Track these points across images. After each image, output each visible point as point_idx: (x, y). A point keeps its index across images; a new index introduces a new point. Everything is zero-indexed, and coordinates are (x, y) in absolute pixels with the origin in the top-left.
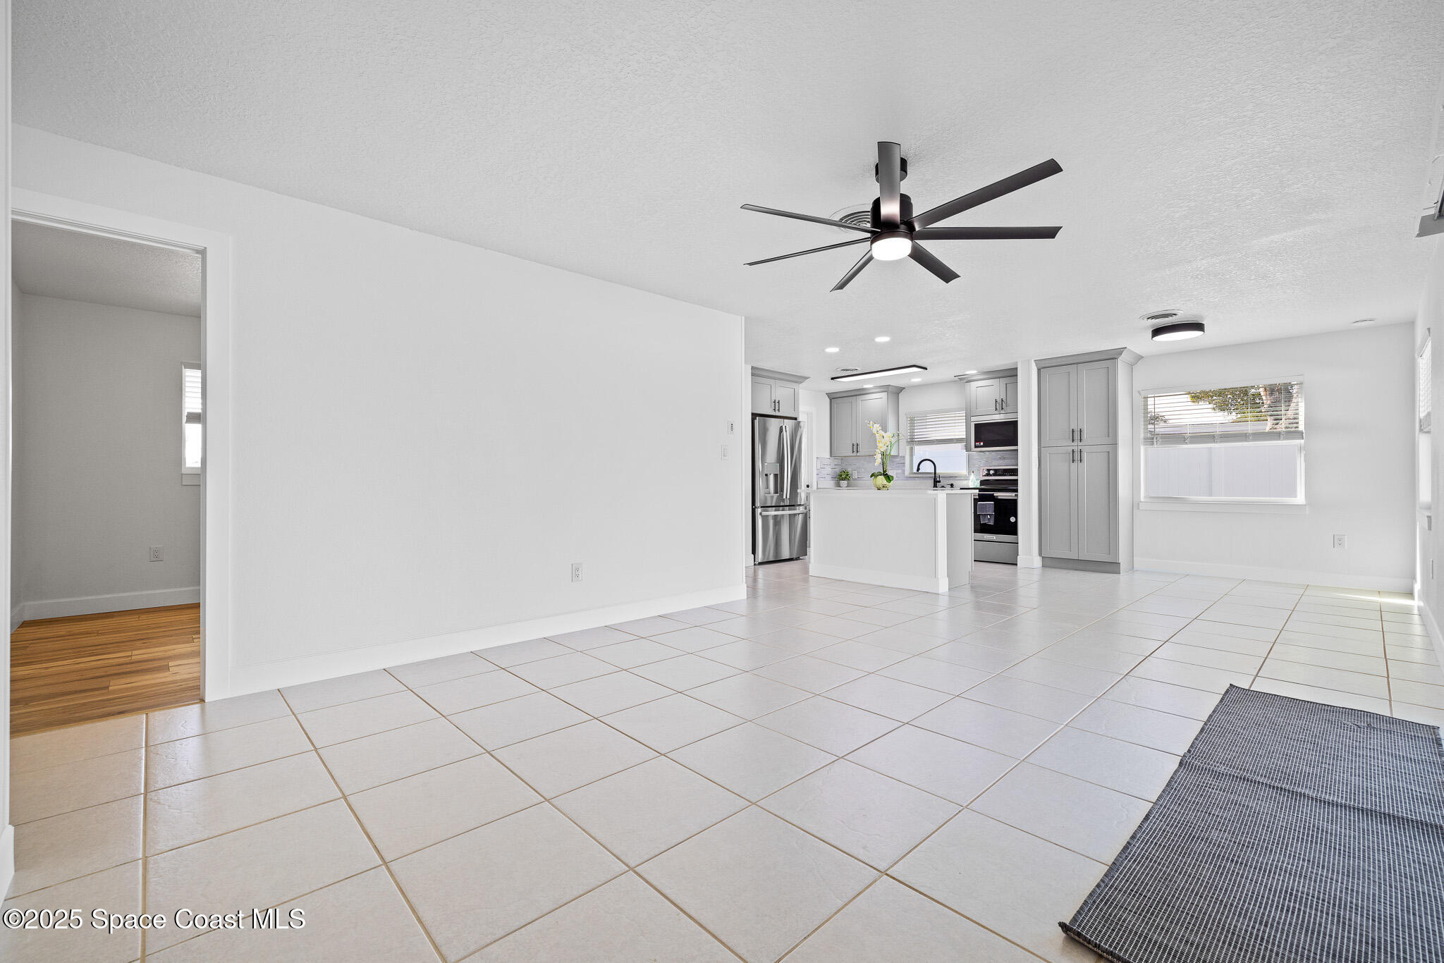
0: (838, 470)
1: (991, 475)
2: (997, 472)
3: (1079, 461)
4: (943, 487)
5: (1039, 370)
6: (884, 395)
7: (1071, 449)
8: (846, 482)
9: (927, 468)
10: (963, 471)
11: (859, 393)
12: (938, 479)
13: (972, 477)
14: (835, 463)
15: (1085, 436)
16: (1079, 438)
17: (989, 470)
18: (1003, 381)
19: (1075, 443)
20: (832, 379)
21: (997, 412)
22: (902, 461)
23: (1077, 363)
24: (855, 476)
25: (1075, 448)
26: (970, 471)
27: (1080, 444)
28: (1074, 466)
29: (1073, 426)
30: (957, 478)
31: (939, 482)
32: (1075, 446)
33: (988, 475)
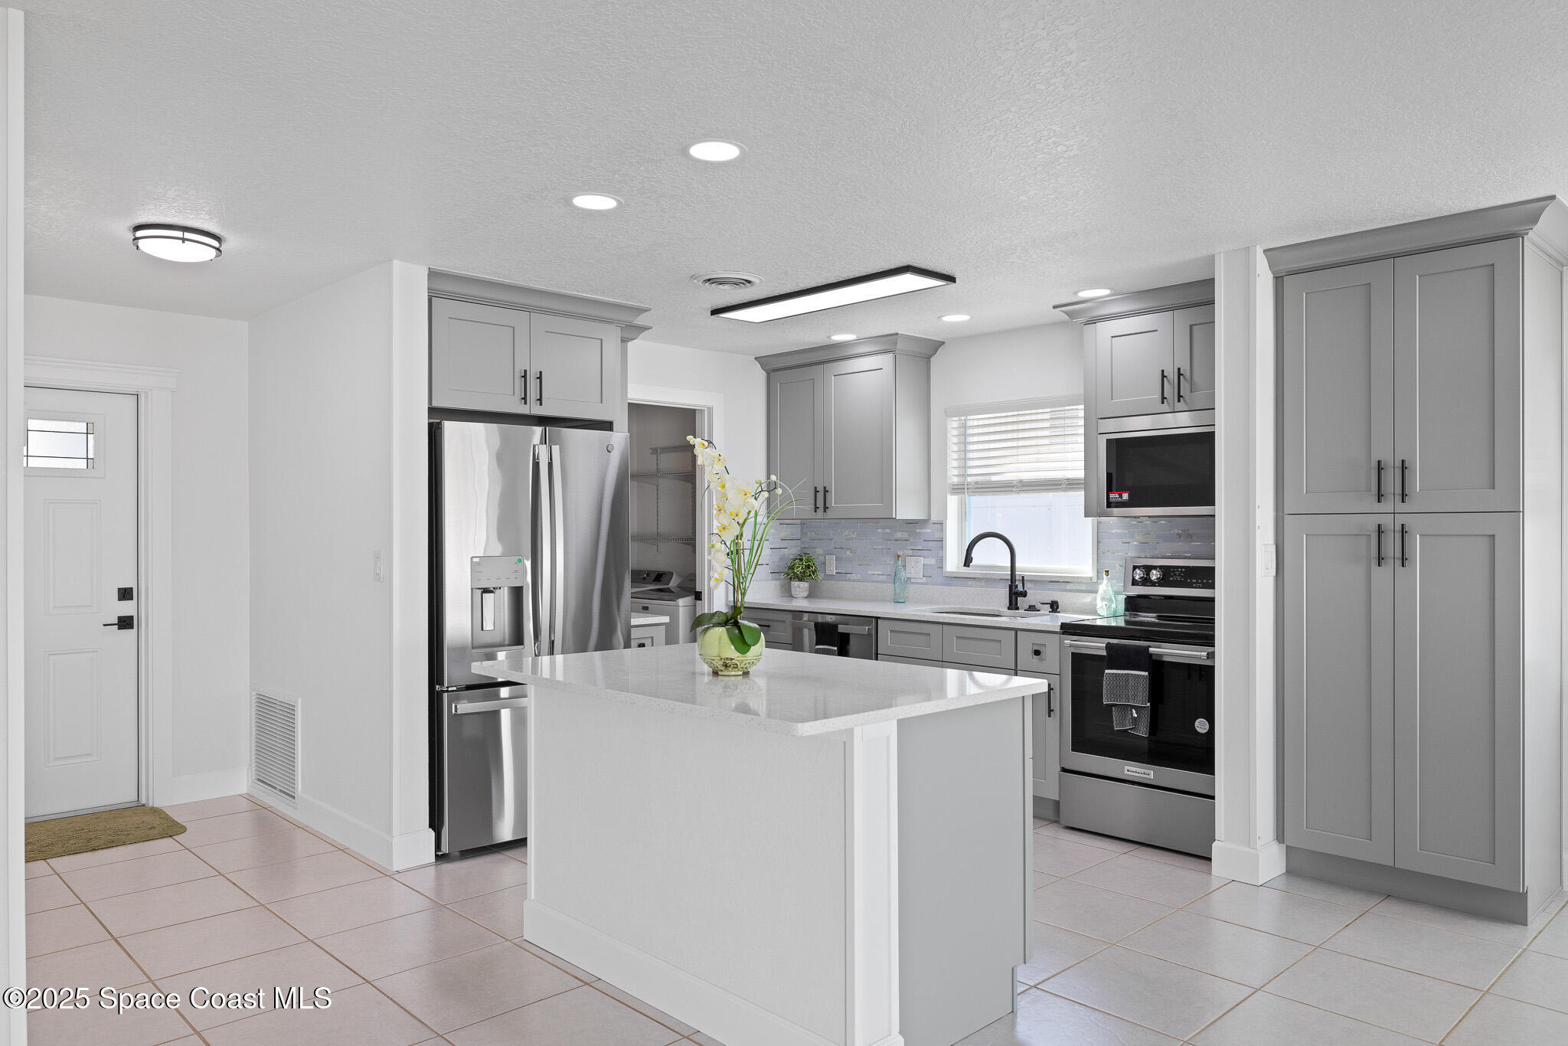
0: (792, 551)
1: (1153, 584)
2: (1169, 576)
3: (1398, 562)
4: (1032, 608)
5: (1279, 280)
6: (885, 361)
7: (1371, 522)
8: (805, 585)
9: (994, 555)
10: (1084, 567)
11: (827, 356)
12: (1020, 588)
13: (1105, 587)
14: (783, 535)
15: (1417, 482)
16: (1398, 490)
17: (1148, 569)
18: (1183, 318)
19: (1387, 506)
20: (716, 312)
21: (1165, 407)
22: (937, 536)
23: (1394, 256)
24: (832, 568)
25: (1387, 521)
26: (1103, 571)
27: (1401, 507)
28: (1382, 576)
29: (1382, 451)
30: (1069, 586)
31: (1024, 594)
32: (1386, 514)
33: (1146, 581)
